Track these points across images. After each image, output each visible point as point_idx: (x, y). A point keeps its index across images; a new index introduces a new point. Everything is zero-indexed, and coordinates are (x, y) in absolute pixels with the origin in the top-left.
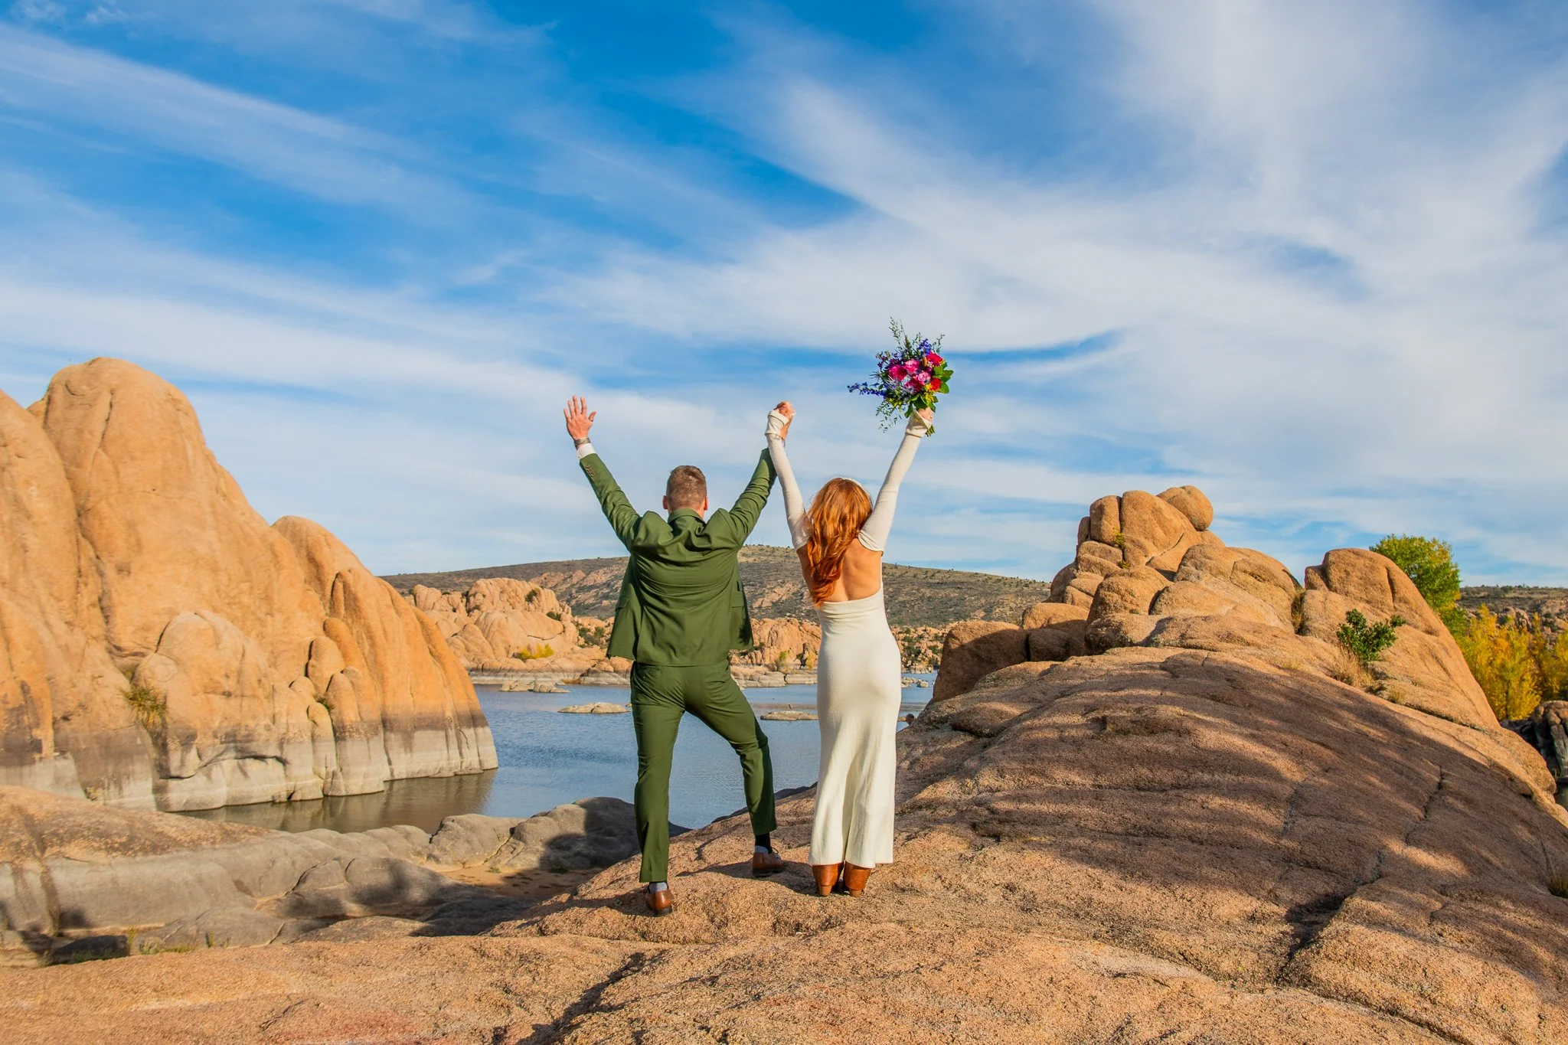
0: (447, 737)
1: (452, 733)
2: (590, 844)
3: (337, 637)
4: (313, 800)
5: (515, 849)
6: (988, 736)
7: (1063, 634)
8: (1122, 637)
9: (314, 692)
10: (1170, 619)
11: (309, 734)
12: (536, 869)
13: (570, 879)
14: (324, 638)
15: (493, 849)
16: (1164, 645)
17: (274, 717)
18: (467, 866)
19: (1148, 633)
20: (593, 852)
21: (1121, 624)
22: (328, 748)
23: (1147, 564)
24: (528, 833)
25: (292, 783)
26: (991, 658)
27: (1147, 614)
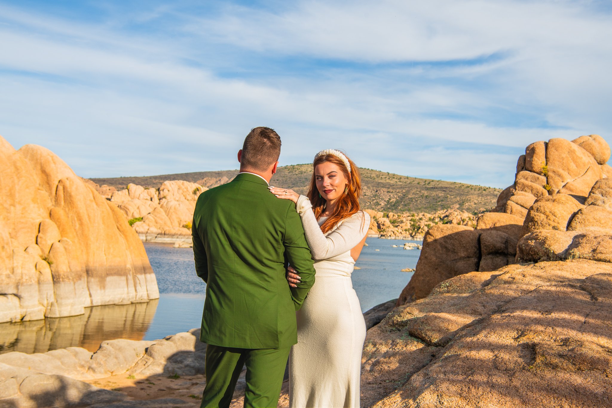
0: (127, 280)
1: (130, 277)
2: (195, 359)
3: (58, 219)
4: (37, 320)
5: (147, 362)
6: (436, 345)
7: (504, 235)
8: (547, 249)
9: (41, 253)
10: (583, 236)
11: (36, 280)
12: (159, 375)
13: (179, 384)
14: (48, 221)
15: (133, 362)
16: (580, 258)
17: (13, 269)
18: (114, 374)
19: (566, 246)
20: (197, 365)
21: (546, 238)
22: (48, 288)
23: (564, 187)
24: (156, 352)
25: (24, 310)
26: (454, 250)
27: (565, 229)
